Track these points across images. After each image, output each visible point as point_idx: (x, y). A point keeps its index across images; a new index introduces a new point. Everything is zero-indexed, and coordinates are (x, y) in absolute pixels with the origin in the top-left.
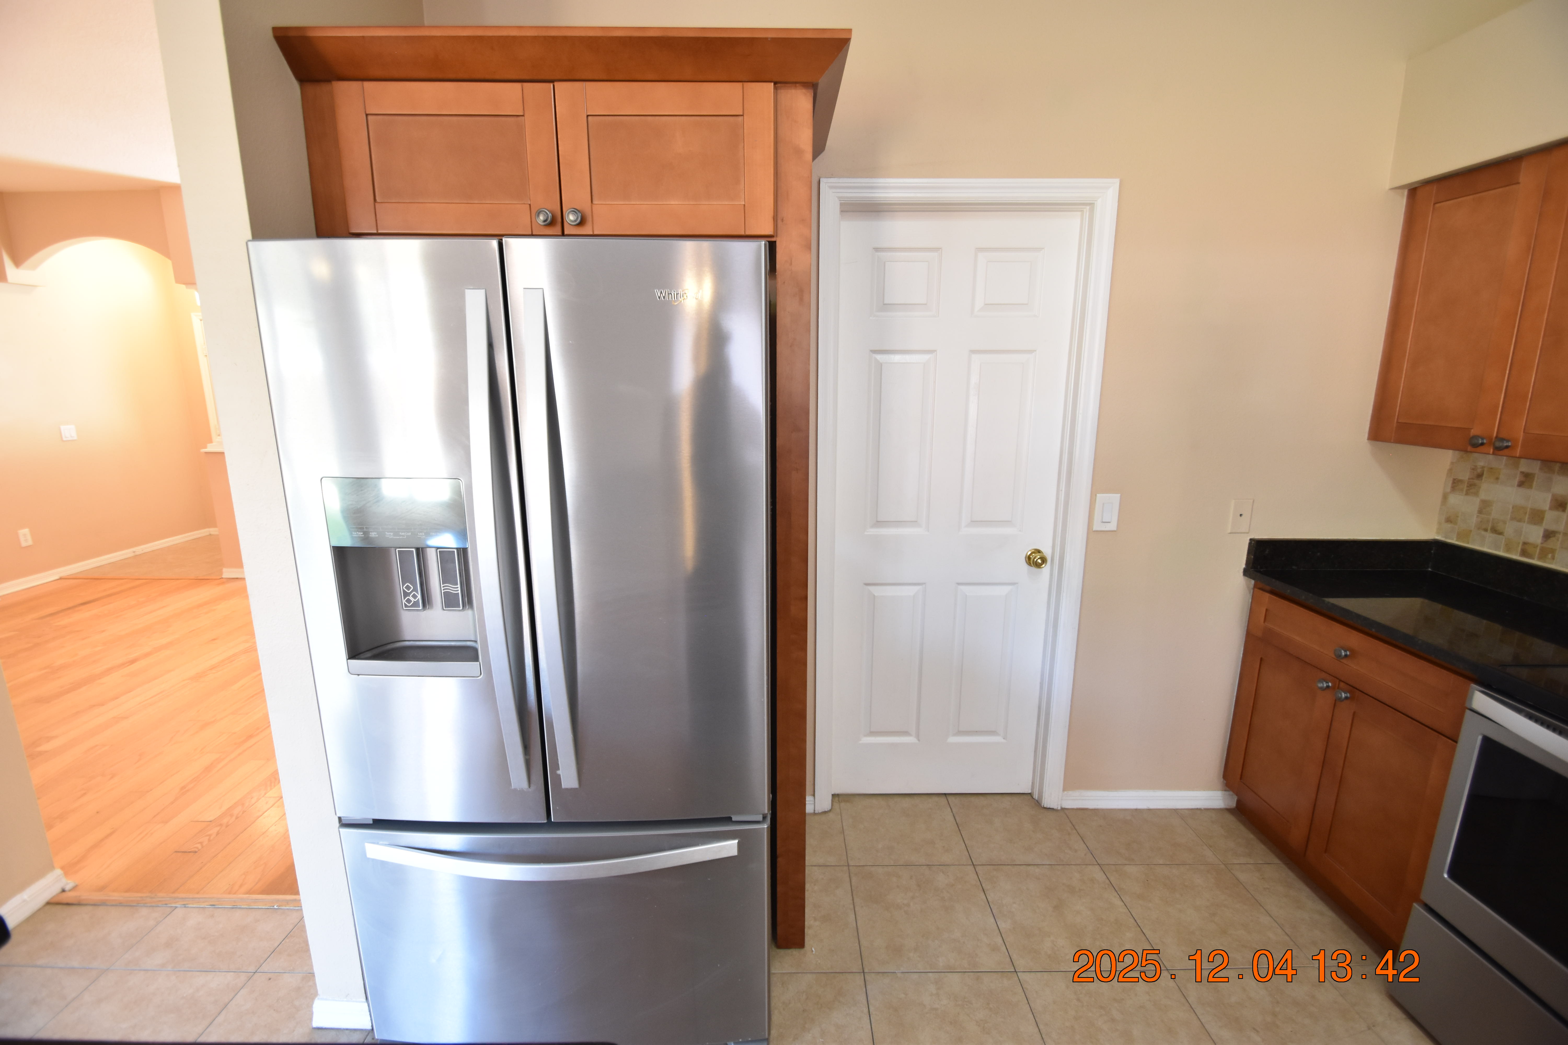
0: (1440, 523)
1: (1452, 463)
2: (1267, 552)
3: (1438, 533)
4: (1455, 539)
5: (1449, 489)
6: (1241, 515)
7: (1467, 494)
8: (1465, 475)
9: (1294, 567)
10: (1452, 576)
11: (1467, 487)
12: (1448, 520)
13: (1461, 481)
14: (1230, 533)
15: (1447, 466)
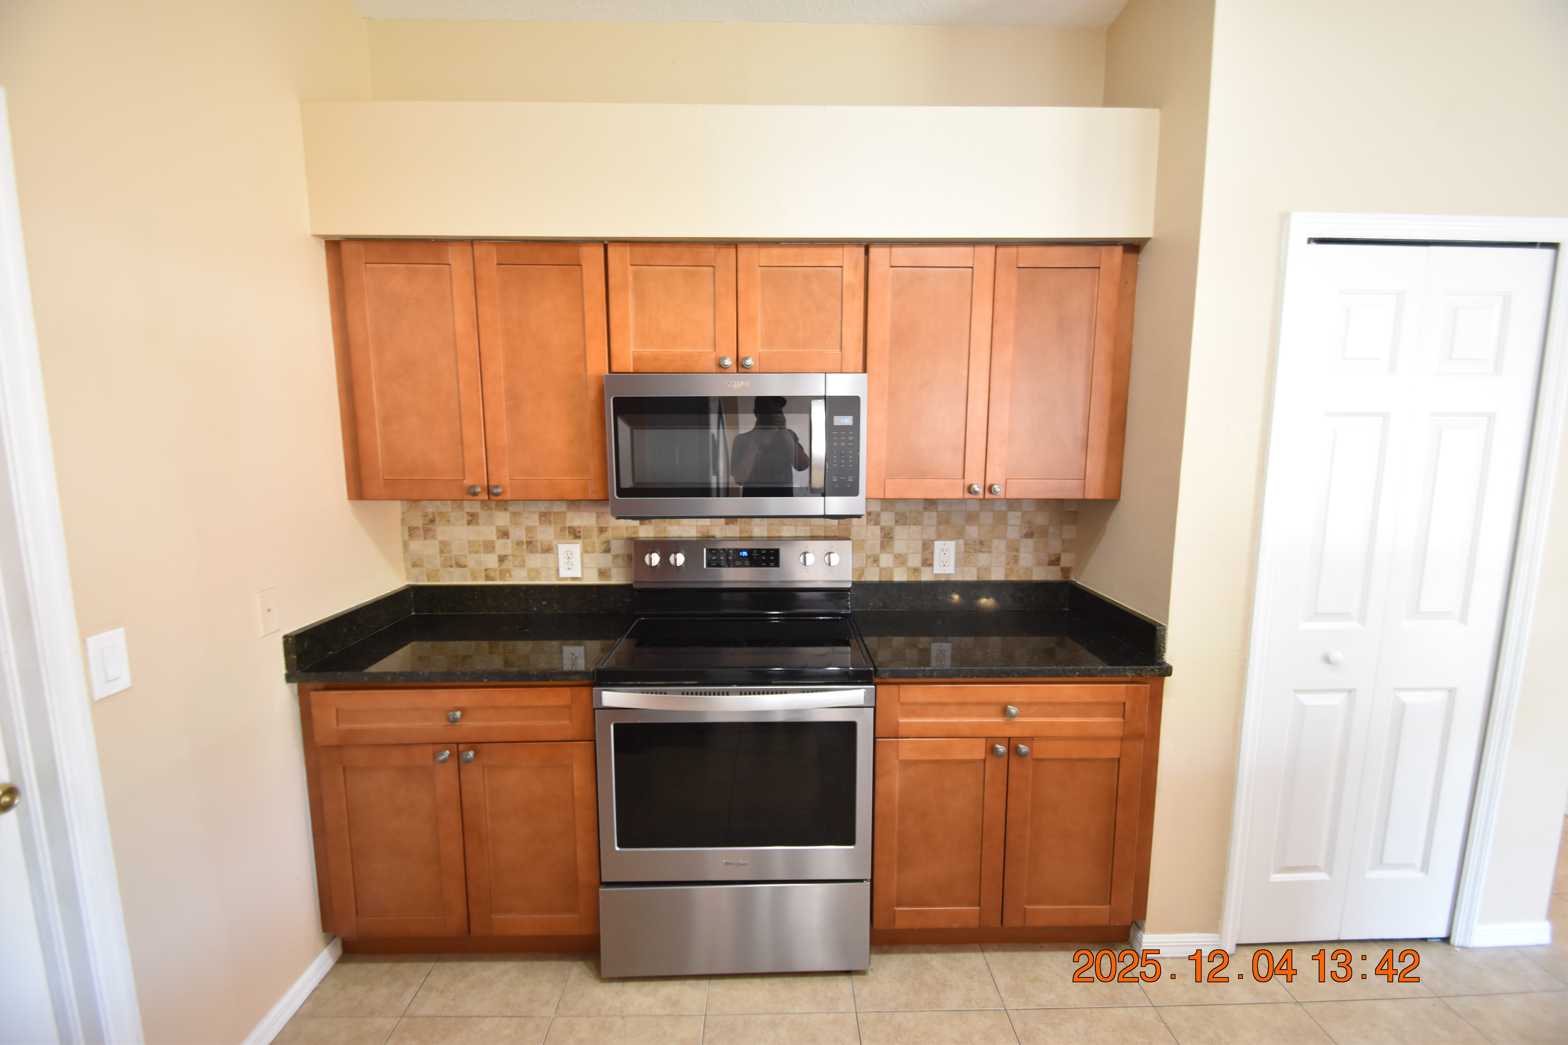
0: (407, 570)
1: (403, 513)
2: (306, 646)
3: (408, 579)
4: (426, 580)
5: (407, 537)
6: (269, 610)
7: (425, 539)
8: (418, 522)
9: (330, 653)
10: (437, 613)
11: (424, 532)
12: (414, 565)
13: (417, 528)
14: (264, 636)
15: (399, 516)
